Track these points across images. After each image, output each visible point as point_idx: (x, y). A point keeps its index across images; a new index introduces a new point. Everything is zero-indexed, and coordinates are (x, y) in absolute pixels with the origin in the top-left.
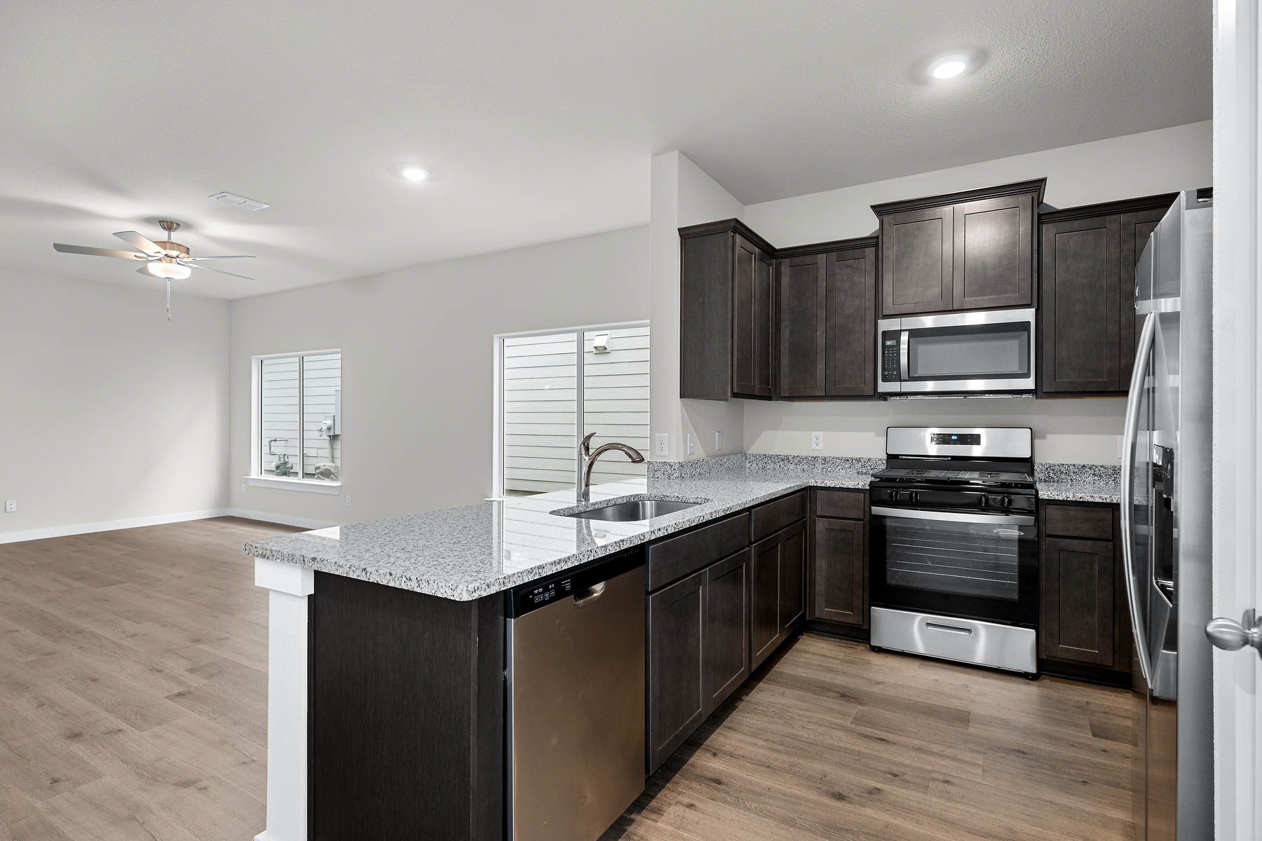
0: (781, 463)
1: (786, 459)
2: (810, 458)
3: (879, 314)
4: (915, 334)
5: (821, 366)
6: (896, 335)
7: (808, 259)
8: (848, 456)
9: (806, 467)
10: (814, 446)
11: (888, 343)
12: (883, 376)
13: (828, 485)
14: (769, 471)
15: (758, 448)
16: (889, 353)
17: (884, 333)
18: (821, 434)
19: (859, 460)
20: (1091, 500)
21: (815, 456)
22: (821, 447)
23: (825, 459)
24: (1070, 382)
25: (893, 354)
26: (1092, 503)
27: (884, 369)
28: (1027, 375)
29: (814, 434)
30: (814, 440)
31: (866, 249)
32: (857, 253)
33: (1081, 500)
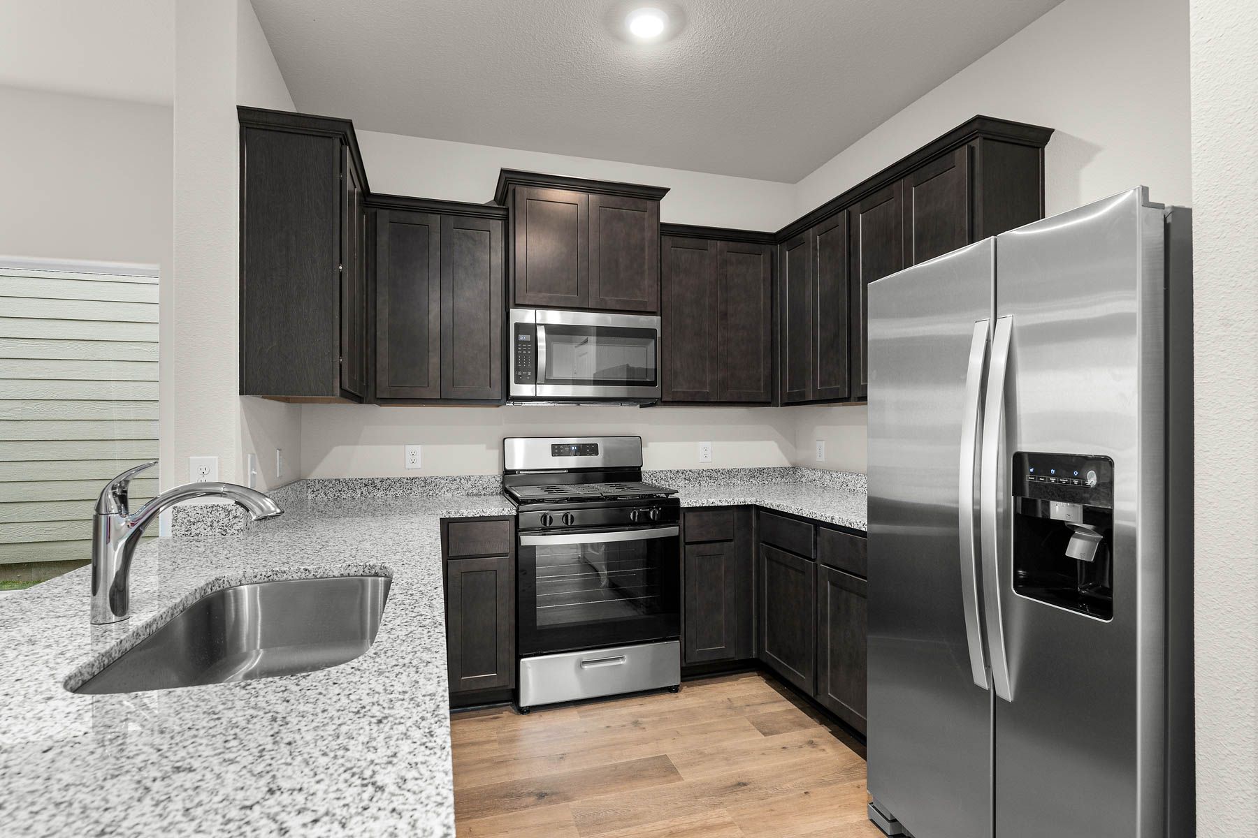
0: (364, 489)
1: (371, 484)
2: (405, 481)
3: (509, 301)
4: (551, 330)
5: (434, 360)
6: (531, 329)
7: (416, 218)
8: (455, 474)
9: (399, 493)
10: (409, 465)
11: (522, 338)
12: (516, 376)
13: (465, 515)
14: (344, 502)
15: (325, 470)
16: (522, 350)
17: (516, 325)
18: (418, 448)
19: (468, 479)
20: (720, 504)
21: (412, 476)
22: (418, 465)
23: (425, 481)
24: (684, 392)
25: (527, 351)
26: (721, 506)
27: (517, 369)
28: (653, 384)
29: (409, 448)
30: (409, 457)
31: (491, 221)
32: (479, 223)
33: (713, 505)
